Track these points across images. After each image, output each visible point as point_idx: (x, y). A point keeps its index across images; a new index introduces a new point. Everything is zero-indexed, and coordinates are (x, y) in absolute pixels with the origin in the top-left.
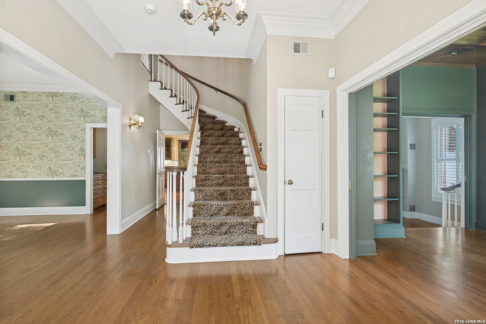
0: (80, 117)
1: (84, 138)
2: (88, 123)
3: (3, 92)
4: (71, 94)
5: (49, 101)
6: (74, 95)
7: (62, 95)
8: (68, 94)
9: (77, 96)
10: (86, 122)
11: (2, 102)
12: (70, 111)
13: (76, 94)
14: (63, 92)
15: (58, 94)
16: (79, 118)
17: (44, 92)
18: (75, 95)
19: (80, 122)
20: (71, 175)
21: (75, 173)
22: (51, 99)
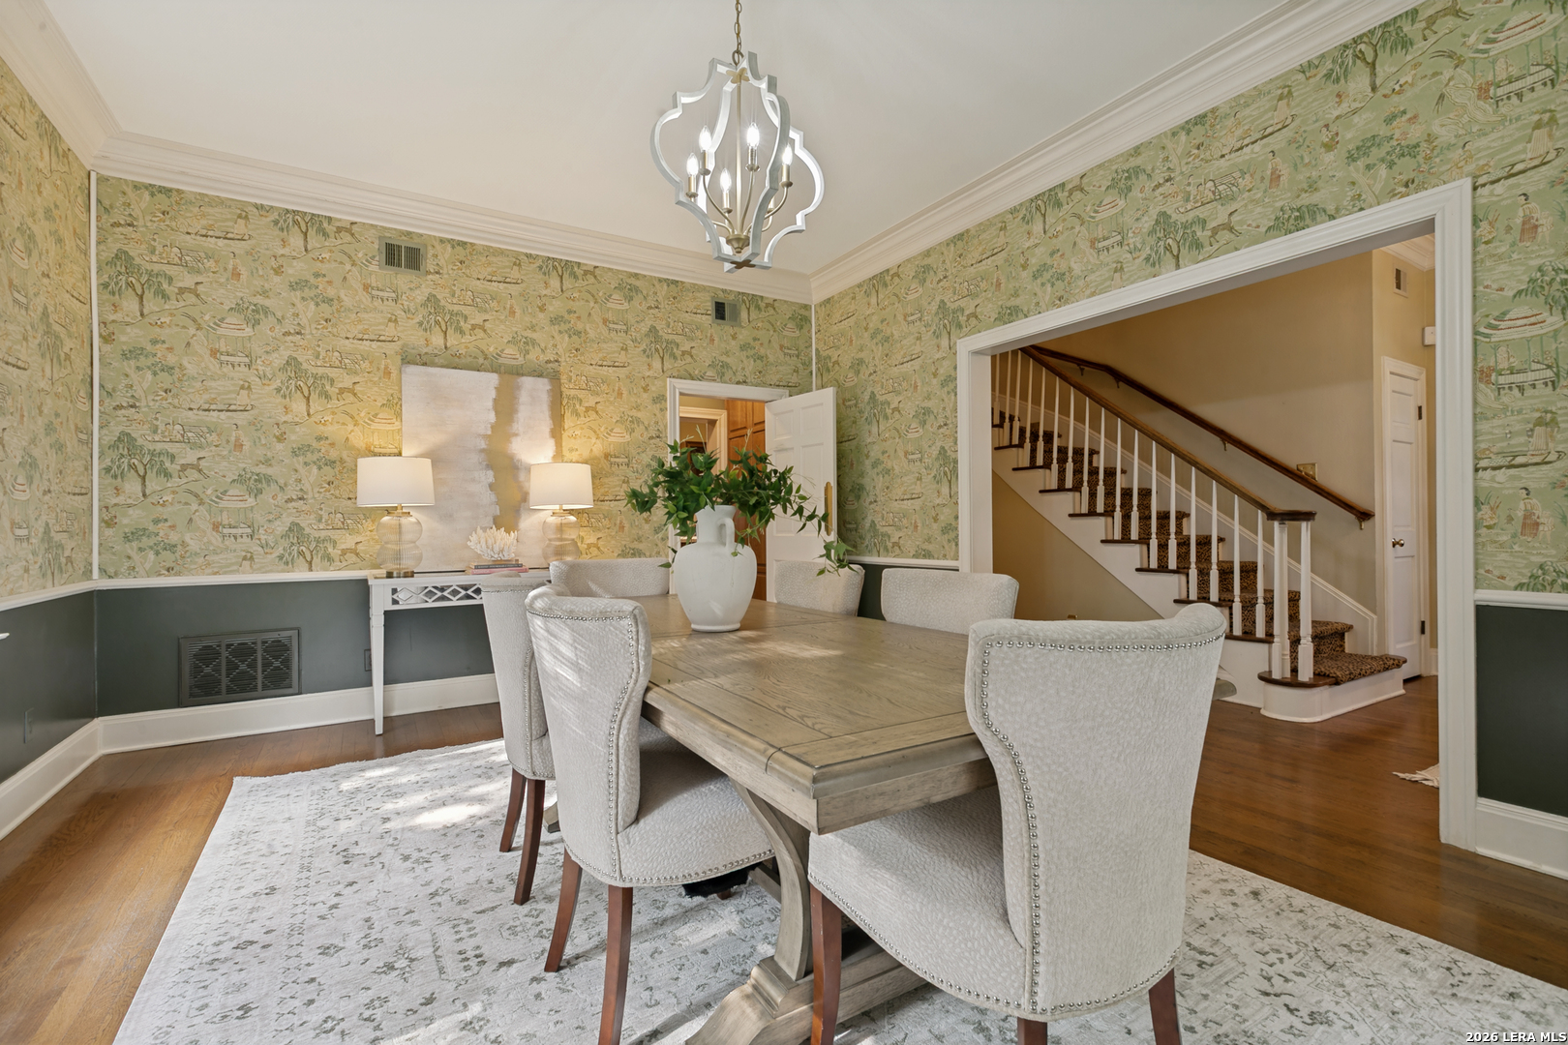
0: (648, 357)
1: (661, 428)
2: (674, 377)
3: (373, 231)
4: (621, 276)
5: (548, 290)
6: (629, 281)
7: (592, 272)
8: (610, 274)
9: (638, 283)
10: (666, 374)
11: (374, 268)
12: (619, 334)
13: (636, 276)
14: (597, 264)
15: (579, 267)
16: (645, 359)
17: (531, 254)
18: (632, 281)
19: (648, 374)
20: (623, 551)
21: (636, 545)
22: (555, 283)
